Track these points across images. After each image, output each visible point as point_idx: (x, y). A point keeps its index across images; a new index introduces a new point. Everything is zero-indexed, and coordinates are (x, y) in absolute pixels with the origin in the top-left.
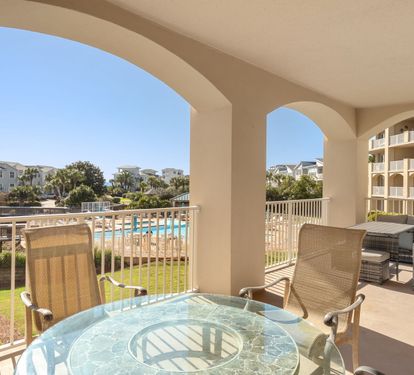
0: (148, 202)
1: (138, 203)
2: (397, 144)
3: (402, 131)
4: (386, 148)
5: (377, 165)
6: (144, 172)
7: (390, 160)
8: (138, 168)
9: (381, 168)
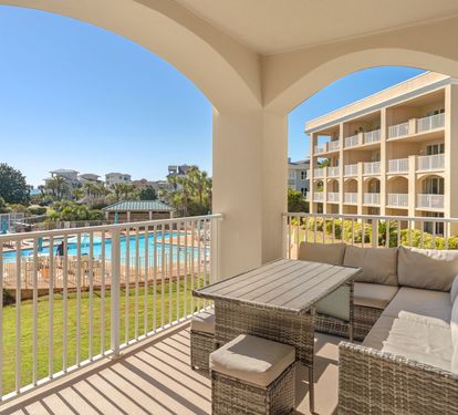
0: (75, 213)
1: (62, 213)
2: (352, 147)
3: (356, 133)
4: (341, 150)
5: (332, 169)
6: (83, 177)
7: (344, 164)
8: (76, 173)
9: (336, 173)
